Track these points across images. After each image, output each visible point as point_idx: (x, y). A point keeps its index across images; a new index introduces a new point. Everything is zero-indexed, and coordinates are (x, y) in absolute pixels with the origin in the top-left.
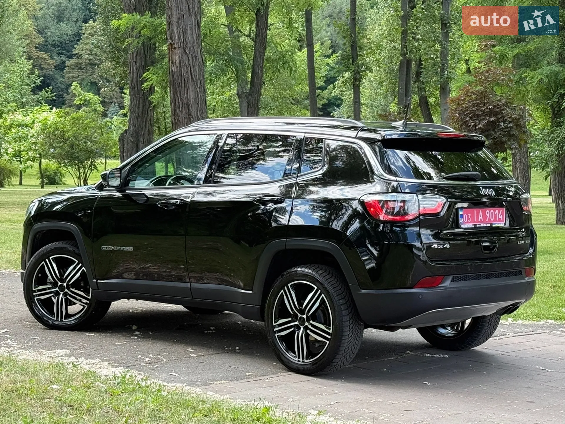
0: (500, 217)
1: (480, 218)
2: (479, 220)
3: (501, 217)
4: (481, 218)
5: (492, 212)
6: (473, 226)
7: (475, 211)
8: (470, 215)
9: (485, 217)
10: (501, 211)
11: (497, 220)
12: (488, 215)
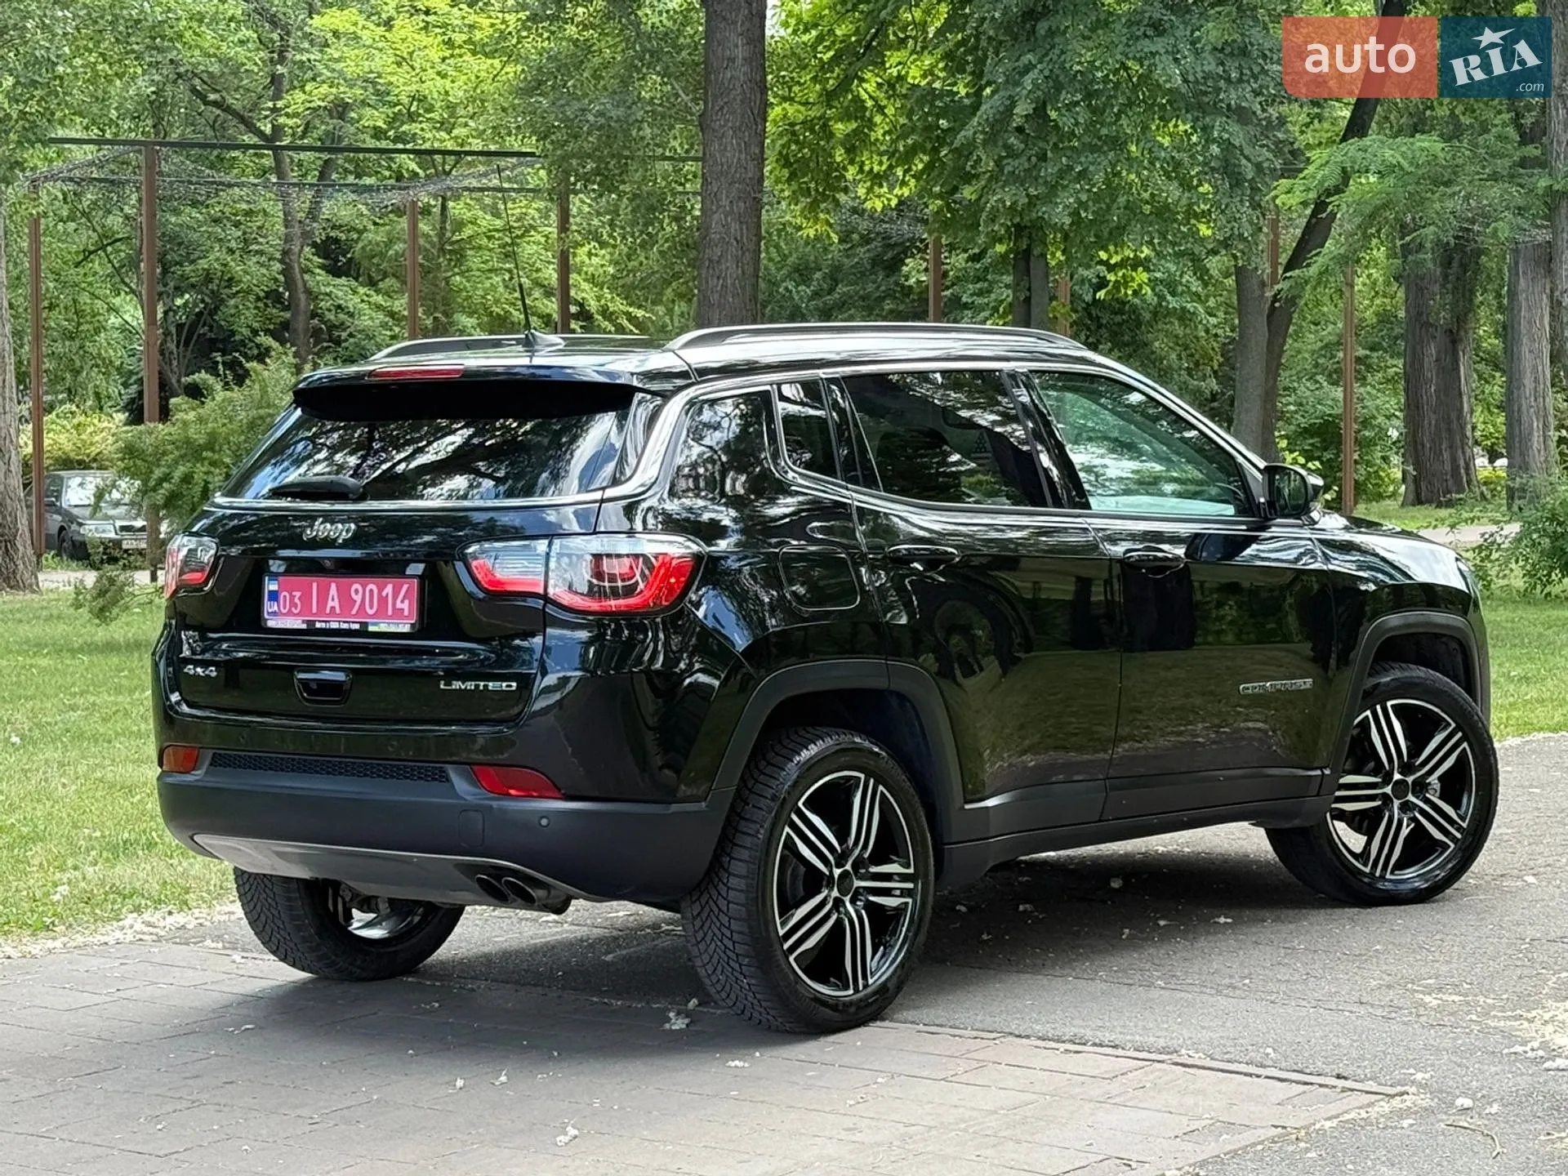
0: (399, 605)
1: (330, 604)
2: (328, 611)
3: (405, 606)
4: (336, 604)
5: (371, 591)
6: (304, 626)
7: (315, 585)
8: (298, 594)
9: (346, 600)
10: (405, 587)
11: (390, 613)
12: (358, 598)
